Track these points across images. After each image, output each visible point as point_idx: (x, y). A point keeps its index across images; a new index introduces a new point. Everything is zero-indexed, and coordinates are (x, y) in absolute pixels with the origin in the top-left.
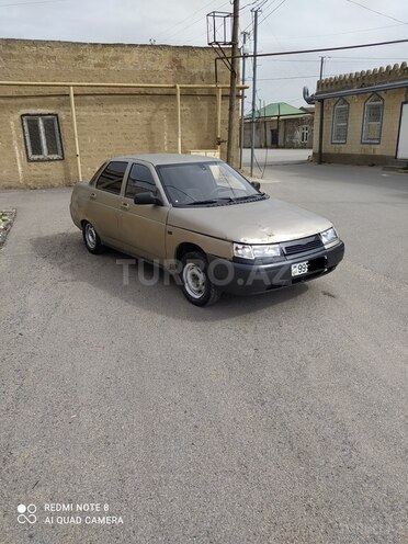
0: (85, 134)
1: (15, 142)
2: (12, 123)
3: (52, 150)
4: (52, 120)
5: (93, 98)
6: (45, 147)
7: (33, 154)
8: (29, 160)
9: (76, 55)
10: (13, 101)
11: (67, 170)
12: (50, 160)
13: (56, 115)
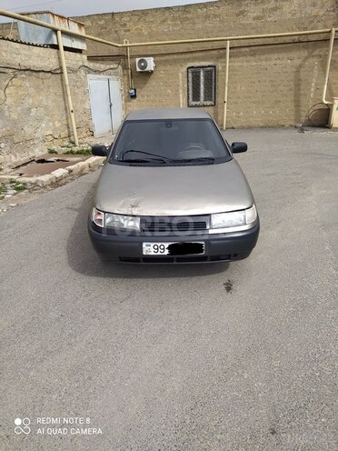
0: (236, 82)
1: (181, 91)
2: (180, 75)
3: (208, 97)
4: (211, 71)
5: (247, 49)
6: (202, 95)
7: (193, 100)
8: (189, 106)
9: (237, 11)
10: (184, 56)
11: (216, 114)
12: (204, 106)
13: (215, 67)
